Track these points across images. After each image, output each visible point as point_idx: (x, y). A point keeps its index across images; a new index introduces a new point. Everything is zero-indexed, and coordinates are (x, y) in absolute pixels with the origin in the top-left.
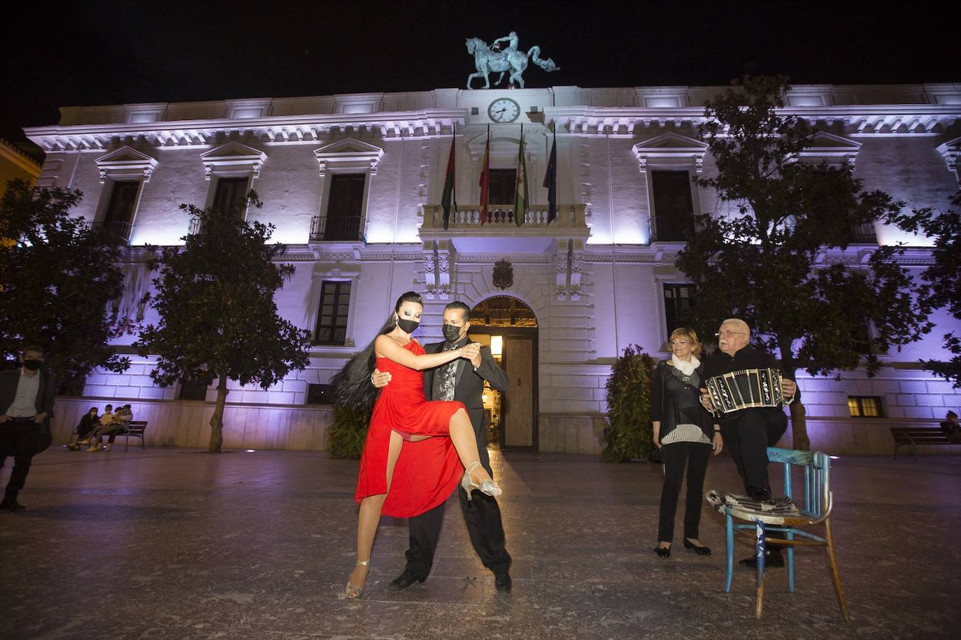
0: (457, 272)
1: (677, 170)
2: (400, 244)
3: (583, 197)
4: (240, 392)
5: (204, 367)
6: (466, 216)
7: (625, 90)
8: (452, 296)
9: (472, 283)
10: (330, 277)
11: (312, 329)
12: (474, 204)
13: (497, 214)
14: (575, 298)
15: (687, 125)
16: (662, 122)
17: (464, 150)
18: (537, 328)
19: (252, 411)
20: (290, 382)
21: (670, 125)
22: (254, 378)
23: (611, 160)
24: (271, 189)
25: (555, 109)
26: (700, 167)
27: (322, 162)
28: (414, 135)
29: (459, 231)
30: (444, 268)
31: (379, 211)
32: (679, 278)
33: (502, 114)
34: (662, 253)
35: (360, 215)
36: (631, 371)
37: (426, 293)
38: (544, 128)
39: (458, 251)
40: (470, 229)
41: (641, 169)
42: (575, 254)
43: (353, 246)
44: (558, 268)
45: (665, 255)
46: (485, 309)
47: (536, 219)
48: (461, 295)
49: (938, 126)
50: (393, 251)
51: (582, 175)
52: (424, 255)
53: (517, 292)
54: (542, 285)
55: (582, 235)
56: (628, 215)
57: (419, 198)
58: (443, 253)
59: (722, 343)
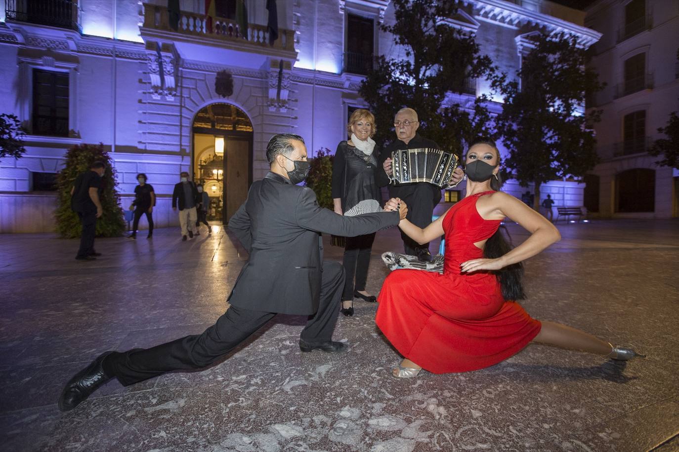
0: (182, 77)
1: (366, 17)
2: (122, 41)
3: (294, 25)
6: (188, 22)
8: (178, 98)
9: (196, 89)
10: (42, 65)
12: (196, 12)
13: (218, 27)
14: (283, 111)
18: (252, 133)
20: (8, 170)
26: (382, 18)
29: (182, 36)
30: (169, 71)
32: (360, 103)
34: (349, 82)
36: (321, 167)
37: (152, 93)
39: (182, 57)
40: (192, 36)
41: (340, 10)
42: (284, 73)
43: (65, 34)
44: (270, 83)
45: (352, 84)
46: (210, 115)
47: (253, 37)
48: (186, 99)
49: (519, 22)
50: (114, 48)
51: (295, 6)
52: (148, 56)
53: (236, 101)
54: (257, 96)
55: (291, 58)
56: (327, 47)
58: (166, 56)
59: (401, 132)
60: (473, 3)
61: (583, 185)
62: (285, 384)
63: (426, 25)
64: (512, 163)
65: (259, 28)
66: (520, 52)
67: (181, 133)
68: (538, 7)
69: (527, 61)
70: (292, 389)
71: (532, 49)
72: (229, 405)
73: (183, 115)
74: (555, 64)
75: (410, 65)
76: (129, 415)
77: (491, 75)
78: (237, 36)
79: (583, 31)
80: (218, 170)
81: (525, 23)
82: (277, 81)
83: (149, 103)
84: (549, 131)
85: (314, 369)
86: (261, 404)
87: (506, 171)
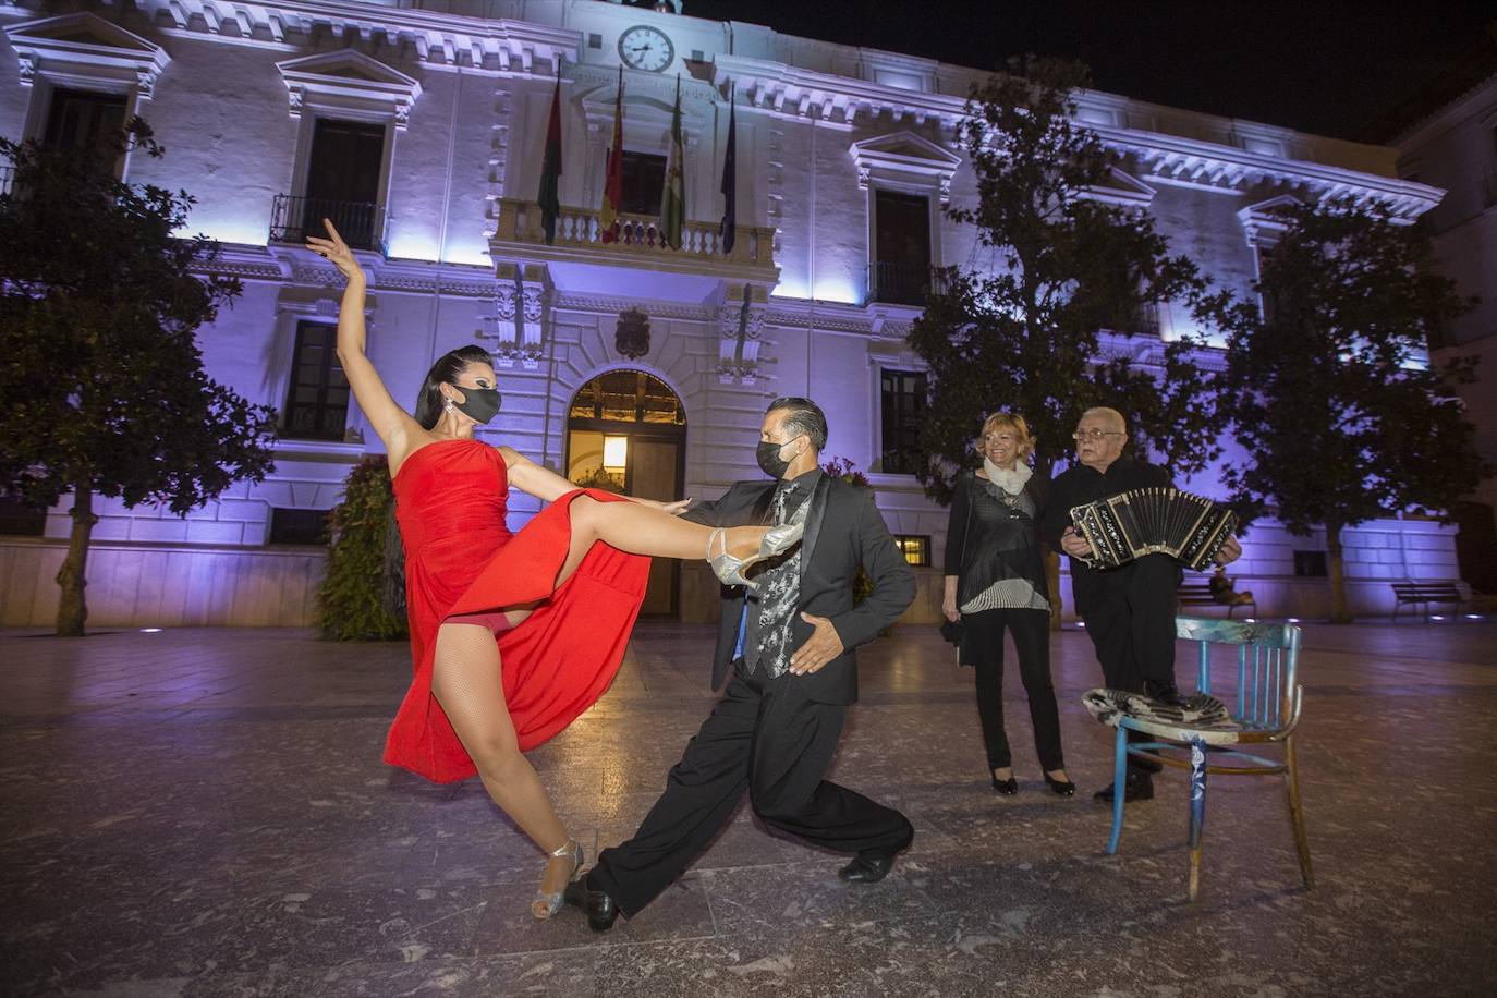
0: (554, 323)
1: (912, 193)
2: (453, 265)
3: (769, 218)
4: (119, 519)
5: (39, 470)
6: (575, 227)
7: (845, 50)
8: (545, 363)
9: (579, 345)
10: (314, 314)
11: (279, 406)
12: (587, 207)
13: (628, 230)
14: (749, 381)
15: (933, 123)
16: (898, 112)
17: (574, 110)
18: (685, 426)
19: (150, 556)
20: (235, 504)
21: (909, 118)
22: (156, 494)
23: (816, 163)
24: (184, 128)
25: (733, 60)
26: (946, 194)
27: (294, 89)
28: (482, 67)
29: (562, 251)
30: (533, 315)
31: (413, 200)
32: (908, 361)
33: (643, 56)
34: (882, 321)
35: (375, 203)
37: (499, 356)
38: (712, 91)
39: (557, 288)
40: (577, 249)
41: (860, 184)
42: (753, 309)
44: (724, 329)
45: (888, 325)
47: (692, 244)
48: (560, 364)
49: (1244, 181)
50: (438, 277)
51: (771, 181)
52: (498, 289)
53: (654, 365)
54: (696, 355)
55: (766, 279)
56: (836, 256)
57: (489, 184)
58: (532, 287)
60: (1136, 151)
61: (1453, 529)
63: (1044, 204)
64: (1264, 481)
65: (704, 228)
66: (1252, 240)
67: (547, 429)
68: (1283, 147)
69: (1273, 260)
71: (1283, 233)
73: (552, 395)
74: (1343, 262)
75: (1013, 281)
77: (1197, 295)
78: (663, 245)
79: (1398, 187)
81: (1258, 181)
82: (739, 325)
84: (1346, 406)
87: (1250, 499)
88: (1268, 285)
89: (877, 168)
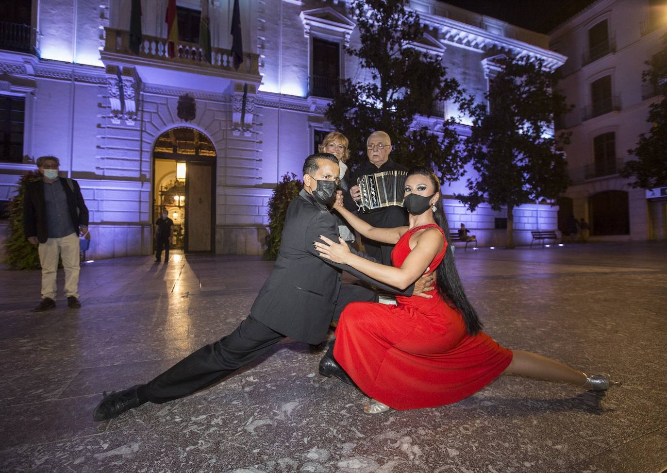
0: (143, 101)
1: (332, 40)
2: (82, 65)
3: (258, 49)
6: (150, 47)
8: (138, 122)
9: (157, 113)
12: (159, 36)
13: (181, 51)
14: (248, 135)
15: (341, 5)
18: (216, 157)
23: (283, 21)
26: (348, 42)
29: (143, 60)
30: (129, 95)
31: (53, 25)
32: (328, 126)
34: (315, 106)
35: (30, 25)
36: (287, 192)
37: (111, 117)
39: (143, 81)
40: (154, 60)
41: (305, 34)
42: (249, 97)
43: (23, 59)
44: (234, 107)
45: (318, 108)
46: (172, 140)
47: (216, 61)
48: (147, 123)
49: (485, 46)
50: (73, 72)
51: (259, 30)
52: (108, 80)
53: (199, 125)
54: (220, 120)
55: (255, 81)
56: (292, 71)
57: (100, 19)
58: (127, 80)
59: (374, 156)
60: (438, 27)
61: (557, 208)
62: (248, 424)
63: (392, 49)
64: (484, 186)
65: (222, 52)
66: (487, 75)
67: (141, 158)
68: (502, 31)
69: (494, 84)
70: (255, 430)
71: (499, 72)
72: (187, 449)
73: (143, 139)
74: (522, 87)
75: (377, 88)
76: (77, 462)
77: (459, 98)
78: (200, 60)
79: (548, 54)
80: (179, 196)
81: (491, 46)
82: (242, 105)
83: (108, 127)
84: (519, 153)
85: (279, 407)
86: (222, 448)
87: (478, 194)
88: (492, 96)
89: (314, 26)
